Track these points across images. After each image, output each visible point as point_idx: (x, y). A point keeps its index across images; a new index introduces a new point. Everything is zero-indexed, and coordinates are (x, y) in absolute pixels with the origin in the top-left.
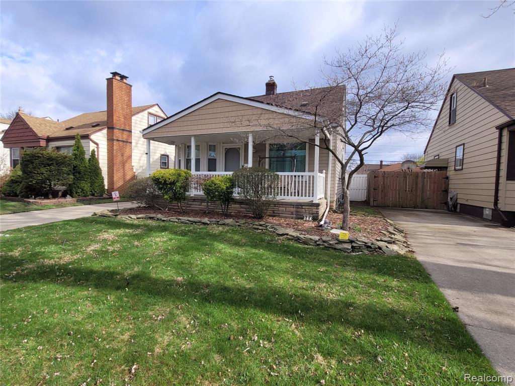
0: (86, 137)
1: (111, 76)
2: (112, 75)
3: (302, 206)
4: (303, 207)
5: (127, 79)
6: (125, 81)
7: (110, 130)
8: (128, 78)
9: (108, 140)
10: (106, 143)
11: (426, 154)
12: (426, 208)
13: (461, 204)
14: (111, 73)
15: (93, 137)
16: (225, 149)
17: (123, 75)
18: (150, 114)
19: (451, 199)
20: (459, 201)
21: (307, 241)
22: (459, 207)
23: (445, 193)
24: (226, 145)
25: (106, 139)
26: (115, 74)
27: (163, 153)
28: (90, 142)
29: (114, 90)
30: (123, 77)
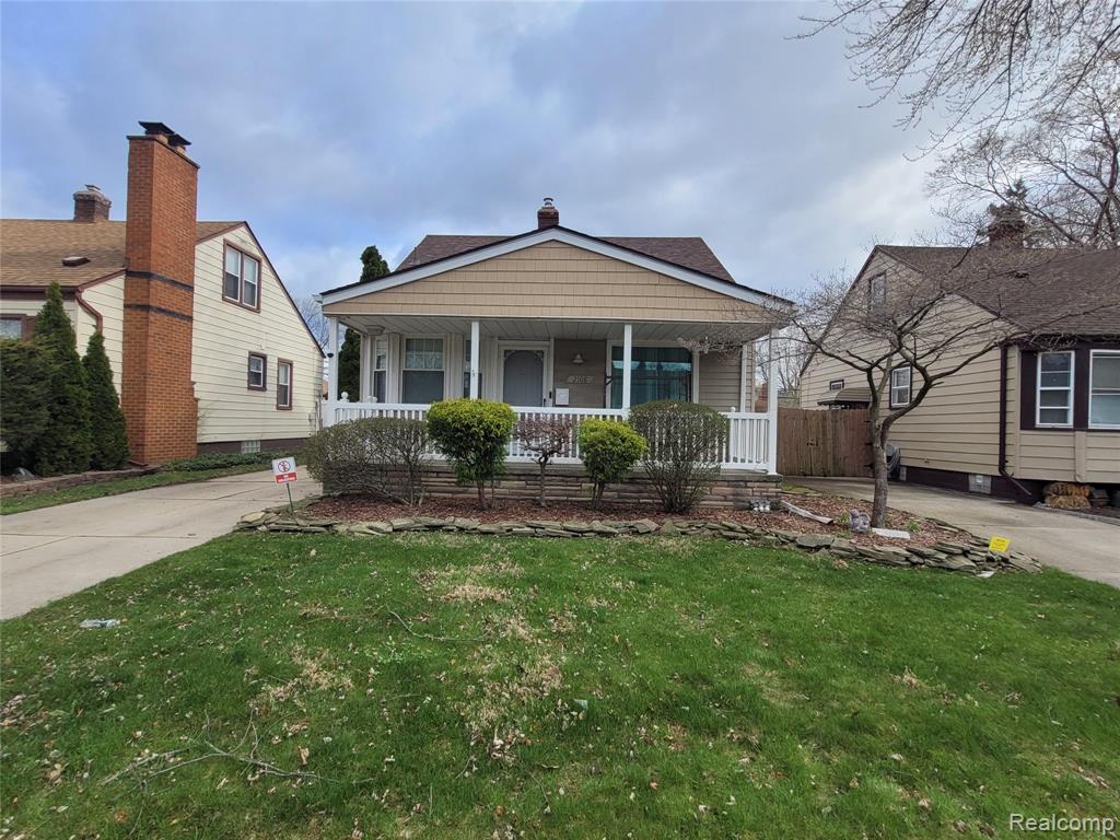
0: (72, 293)
1: (141, 132)
2: (144, 130)
3: (746, 482)
4: (749, 484)
5: (187, 147)
6: (180, 149)
7: (135, 280)
8: (189, 144)
9: (126, 306)
10: (120, 315)
11: (805, 376)
12: (843, 476)
13: (908, 467)
14: (143, 124)
15: (86, 295)
16: (506, 352)
17: (178, 136)
18: (227, 244)
19: (889, 459)
20: (904, 462)
21: (887, 558)
22: (904, 472)
23: (869, 447)
24: (507, 342)
25: (122, 303)
26: (154, 128)
27: (255, 349)
28: (80, 309)
29: (156, 172)
30: (176, 141)
